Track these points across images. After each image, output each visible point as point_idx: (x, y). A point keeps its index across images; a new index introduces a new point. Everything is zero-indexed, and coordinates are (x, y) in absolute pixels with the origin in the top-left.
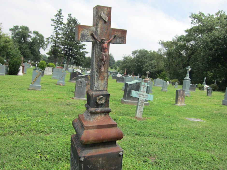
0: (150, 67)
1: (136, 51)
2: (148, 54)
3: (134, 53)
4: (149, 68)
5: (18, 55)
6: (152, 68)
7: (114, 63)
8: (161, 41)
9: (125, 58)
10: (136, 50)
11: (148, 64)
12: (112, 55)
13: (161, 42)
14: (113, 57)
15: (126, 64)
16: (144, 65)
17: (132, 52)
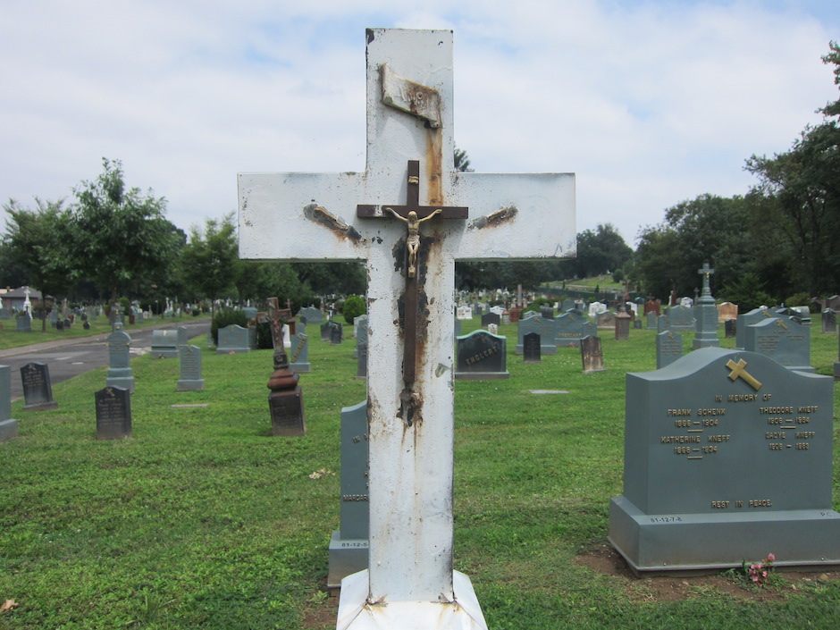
0: (736, 256)
1: (681, 207)
2: (724, 209)
3: (673, 215)
4: (731, 262)
5: (292, 284)
6: (744, 261)
7: (627, 259)
8: (754, 158)
9: (645, 237)
10: (681, 202)
11: (727, 247)
12: (614, 231)
13: (754, 163)
14: (619, 234)
15: (654, 257)
16: (716, 254)
17: (666, 213)
